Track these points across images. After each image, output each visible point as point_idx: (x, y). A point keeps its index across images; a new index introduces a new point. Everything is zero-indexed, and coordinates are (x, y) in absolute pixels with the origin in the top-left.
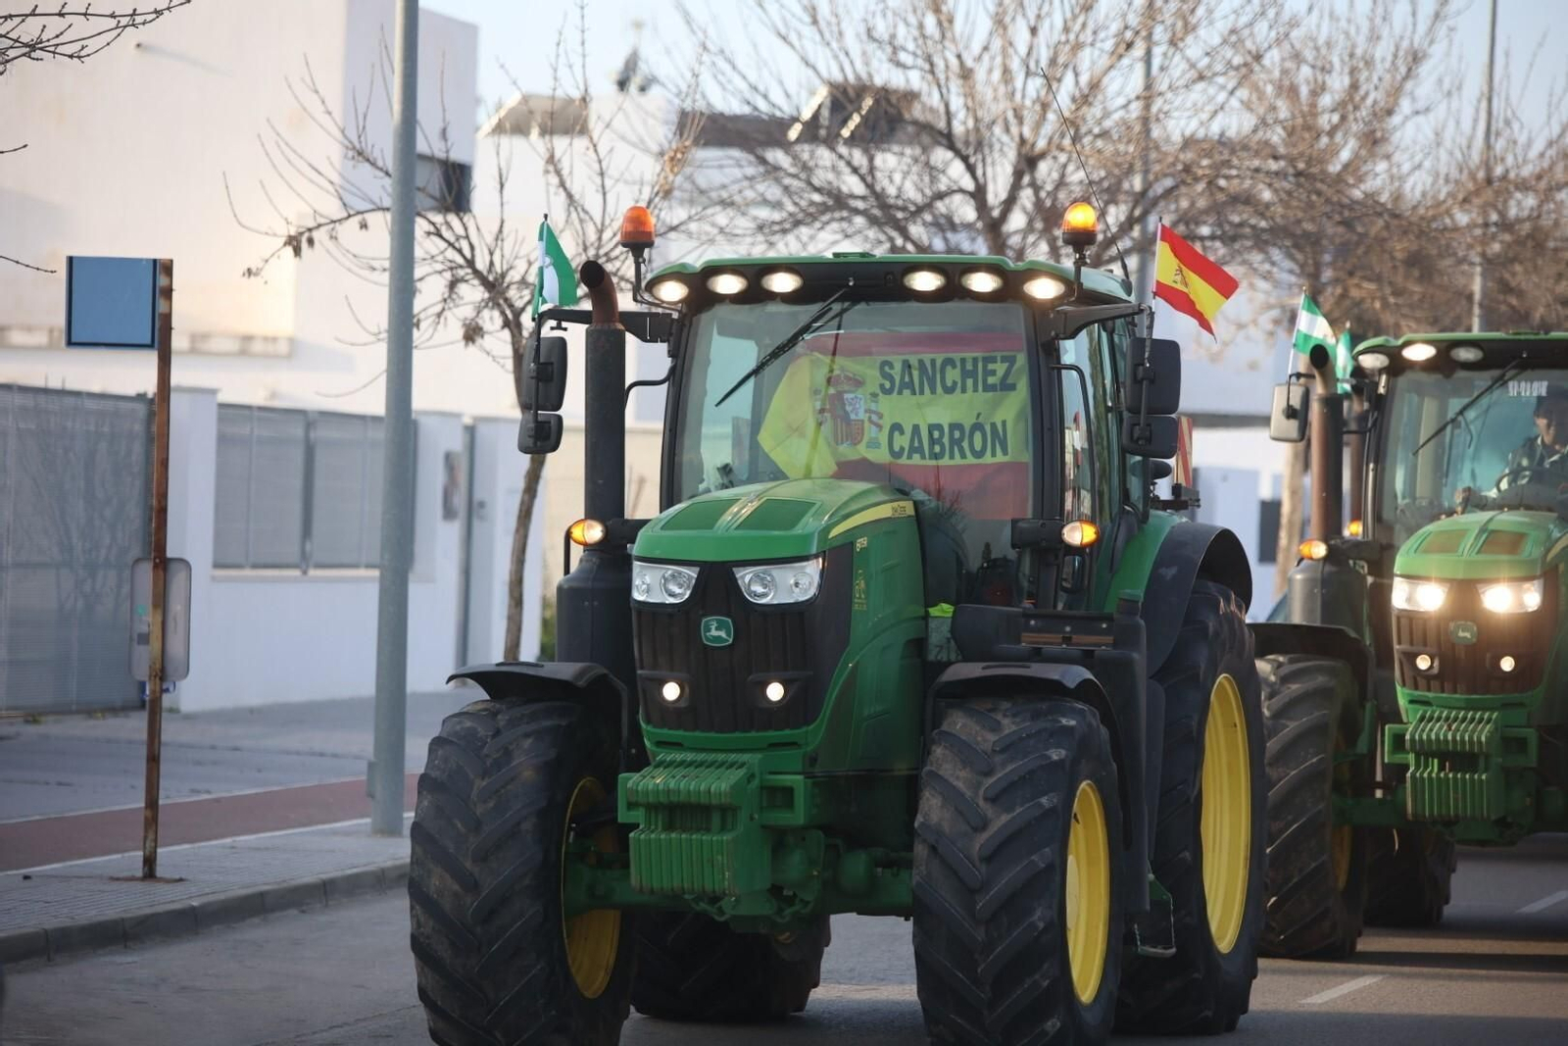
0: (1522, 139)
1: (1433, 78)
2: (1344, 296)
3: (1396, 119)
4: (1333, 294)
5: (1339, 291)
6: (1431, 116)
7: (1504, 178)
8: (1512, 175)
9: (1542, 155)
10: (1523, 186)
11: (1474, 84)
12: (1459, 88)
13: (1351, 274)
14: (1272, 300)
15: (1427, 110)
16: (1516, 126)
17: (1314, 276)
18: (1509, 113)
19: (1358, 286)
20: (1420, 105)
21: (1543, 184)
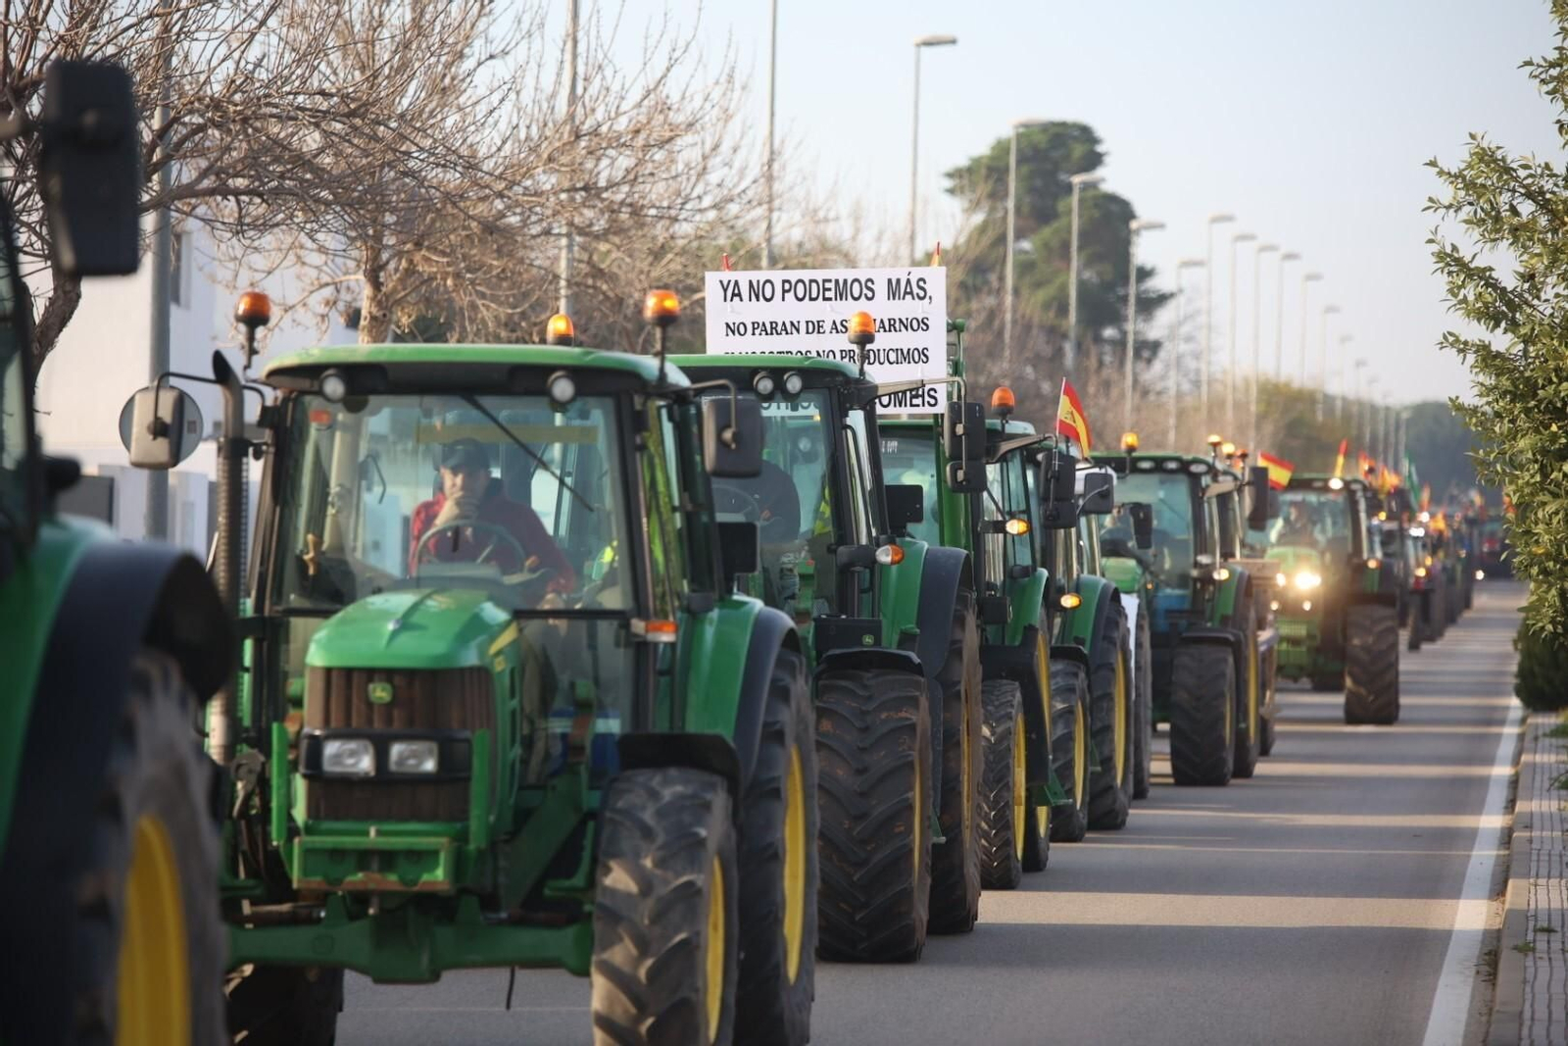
0: (615, 87)
1: (511, 14)
2: (411, 271)
3: (468, 64)
4: (396, 270)
5: (404, 264)
6: (509, 58)
7: (595, 132)
8: (604, 129)
9: (639, 105)
10: (618, 143)
11: (558, 23)
12: (542, 25)
13: (418, 245)
14: (325, 279)
15: (505, 53)
16: (608, 72)
17: (376, 246)
18: (600, 56)
19: (427, 260)
20: (495, 48)
21: (640, 141)
